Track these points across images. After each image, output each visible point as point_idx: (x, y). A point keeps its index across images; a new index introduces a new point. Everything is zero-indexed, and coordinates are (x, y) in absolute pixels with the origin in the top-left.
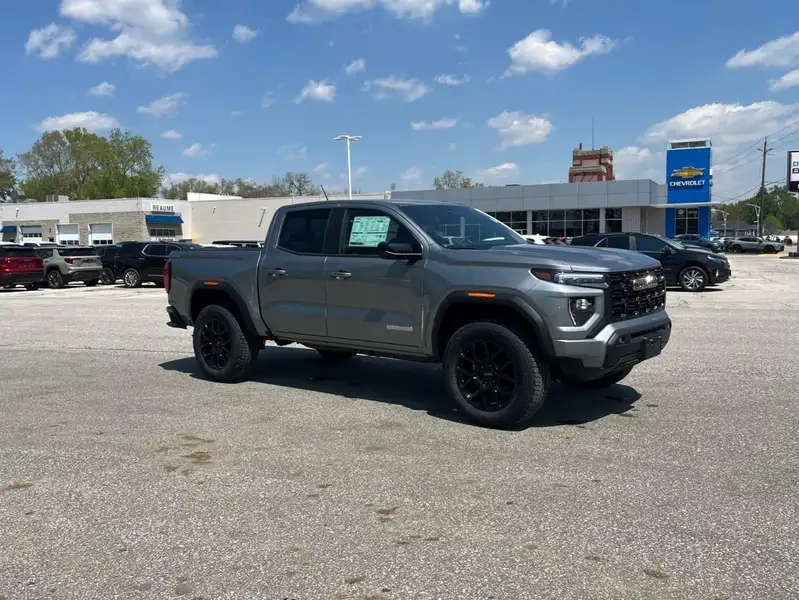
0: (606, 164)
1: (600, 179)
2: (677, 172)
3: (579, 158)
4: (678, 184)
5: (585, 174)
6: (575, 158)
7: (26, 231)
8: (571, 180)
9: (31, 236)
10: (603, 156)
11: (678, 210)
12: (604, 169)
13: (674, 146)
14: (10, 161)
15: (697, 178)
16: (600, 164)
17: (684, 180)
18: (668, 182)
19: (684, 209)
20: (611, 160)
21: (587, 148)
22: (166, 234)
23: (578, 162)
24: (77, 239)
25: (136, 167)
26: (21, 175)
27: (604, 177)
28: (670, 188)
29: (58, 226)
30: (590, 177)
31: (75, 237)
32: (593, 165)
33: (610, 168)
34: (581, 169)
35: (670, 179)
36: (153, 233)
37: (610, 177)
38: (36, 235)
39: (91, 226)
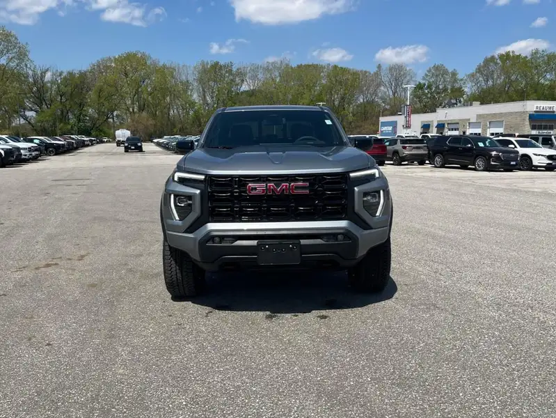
7: (451, 127)
9: (452, 130)
14: (462, 80)
22: (545, 128)
24: (480, 132)
25: (548, 76)
26: (468, 89)
29: (469, 123)
31: (478, 131)
36: (533, 128)
38: (455, 130)
39: (490, 123)
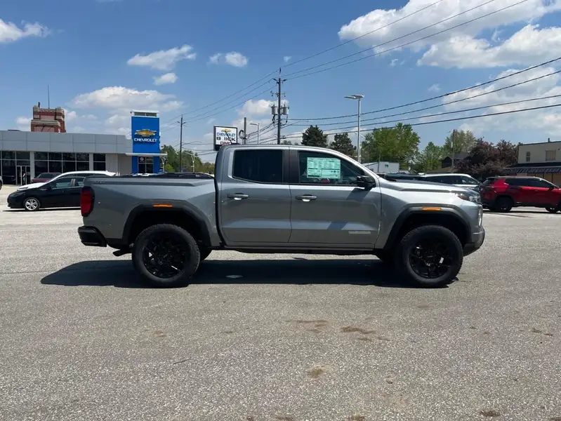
0: (60, 120)
1: (56, 131)
2: (138, 132)
3: (38, 113)
4: (140, 140)
5: (44, 126)
6: (35, 113)
8: (33, 129)
10: (57, 114)
11: (140, 157)
12: (59, 124)
13: (136, 113)
15: (151, 137)
16: (56, 119)
17: (144, 138)
18: (133, 138)
19: (144, 158)
20: (64, 117)
21: (44, 106)
23: (38, 116)
27: (59, 130)
28: (135, 143)
30: (48, 128)
32: (48, 119)
33: (63, 123)
34: (39, 122)
35: (134, 136)
37: (63, 130)
